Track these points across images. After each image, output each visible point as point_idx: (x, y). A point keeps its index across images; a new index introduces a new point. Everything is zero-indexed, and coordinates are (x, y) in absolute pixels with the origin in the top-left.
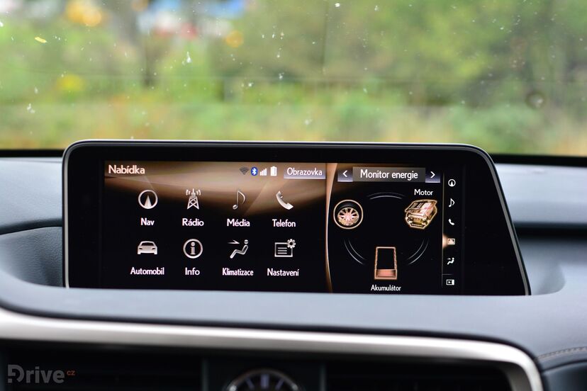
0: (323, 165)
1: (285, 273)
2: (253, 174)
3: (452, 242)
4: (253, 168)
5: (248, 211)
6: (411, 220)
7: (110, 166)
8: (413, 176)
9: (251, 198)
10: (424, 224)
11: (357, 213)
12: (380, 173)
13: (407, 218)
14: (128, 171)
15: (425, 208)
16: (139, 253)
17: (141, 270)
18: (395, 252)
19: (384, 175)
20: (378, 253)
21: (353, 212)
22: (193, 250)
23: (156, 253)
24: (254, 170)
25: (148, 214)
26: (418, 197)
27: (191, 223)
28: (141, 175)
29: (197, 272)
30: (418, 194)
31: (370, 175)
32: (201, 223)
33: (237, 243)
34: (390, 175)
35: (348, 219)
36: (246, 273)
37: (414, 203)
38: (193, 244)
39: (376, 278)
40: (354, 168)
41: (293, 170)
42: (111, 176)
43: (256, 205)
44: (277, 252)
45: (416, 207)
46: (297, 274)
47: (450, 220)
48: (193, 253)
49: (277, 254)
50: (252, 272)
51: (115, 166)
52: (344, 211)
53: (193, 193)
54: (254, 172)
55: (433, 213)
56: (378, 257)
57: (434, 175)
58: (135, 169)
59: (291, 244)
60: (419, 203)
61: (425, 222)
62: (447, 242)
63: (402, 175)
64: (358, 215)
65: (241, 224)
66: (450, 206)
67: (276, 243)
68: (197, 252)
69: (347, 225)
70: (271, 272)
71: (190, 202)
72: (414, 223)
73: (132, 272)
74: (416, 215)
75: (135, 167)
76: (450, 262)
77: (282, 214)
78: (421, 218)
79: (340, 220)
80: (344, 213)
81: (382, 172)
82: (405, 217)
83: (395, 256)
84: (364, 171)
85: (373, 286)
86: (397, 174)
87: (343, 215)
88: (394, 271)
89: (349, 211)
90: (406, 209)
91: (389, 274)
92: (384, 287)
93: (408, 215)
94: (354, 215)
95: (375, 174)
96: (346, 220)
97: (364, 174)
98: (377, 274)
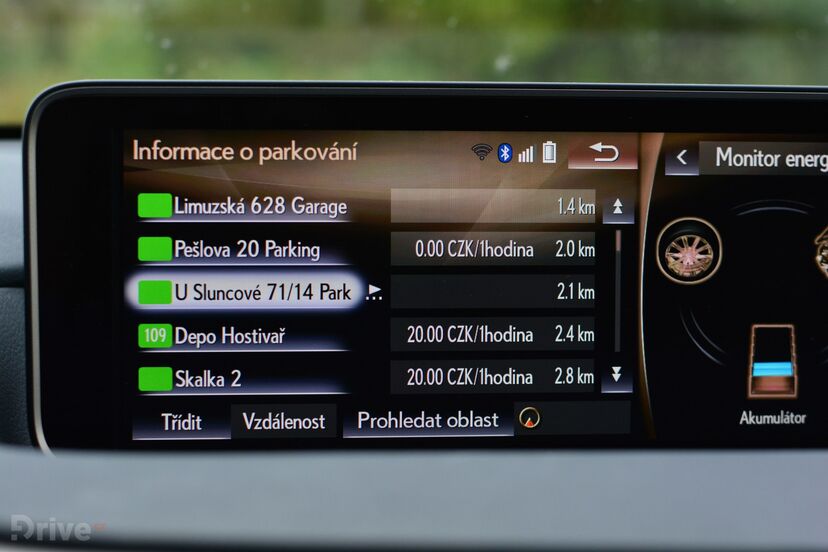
0: (630, 138)
6: (826, 263)
11: (708, 247)
12: (760, 155)
13: (819, 258)
18: (793, 335)
19: (769, 160)
20: (756, 338)
21: (700, 244)
31: (738, 160)
34: (782, 161)
35: (688, 260)
39: (751, 395)
40: (701, 143)
42: (138, 166)
52: (680, 243)
56: (756, 348)
63: (808, 161)
64: (711, 251)
69: (687, 274)
79: (672, 264)
80: (679, 248)
81: (764, 153)
82: (815, 255)
83: (793, 345)
84: (724, 151)
85: (744, 413)
86: (797, 157)
87: (678, 252)
88: (790, 380)
89: (691, 242)
90: (818, 238)
91: (781, 386)
92: (768, 417)
93: (821, 251)
94: (701, 253)
95: (749, 158)
96: (685, 263)
97: (724, 159)
98: (753, 387)
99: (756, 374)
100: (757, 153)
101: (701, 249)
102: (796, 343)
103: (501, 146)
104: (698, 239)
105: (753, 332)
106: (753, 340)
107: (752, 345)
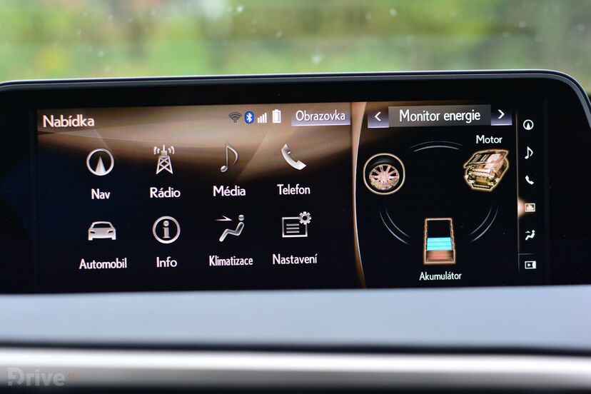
0: (347, 105)
1: (297, 260)
2: (247, 122)
3: (531, 208)
4: (247, 113)
5: (242, 174)
6: (472, 179)
7: (45, 117)
8: (474, 116)
9: (246, 155)
10: (491, 184)
11: (396, 171)
12: (427, 114)
13: (466, 177)
14: (70, 123)
15: (492, 162)
16: (90, 238)
17: (94, 262)
18: (451, 225)
19: (433, 117)
20: (428, 227)
21: (391, 170)
22: (166, 231)
23: (114, 238)
24: (250, 116)
25: (101, 183)
26: (482, 146)
27: (163, 194)
28: (88, 128)
29: (174, 264)
30: (481, 142)
31: (413, 117)
32: (177, 194)
33: (228, 219)
34: (441, 117)
35: (384, 180)
36: (243, 262)
37: (477, 155)
38: (166, 223)
39: (426, 262)
40: (389, 107)
41: (304, 114)
42: (46, 131)
43: (254, 165)
44: (286, 230)
45: (479, 160)
46: (315, 261)
47: (527, 178)
48: (166, 236)
49: (286, 234)
50: (251, 260)
51: (52, 117)
52: (379, 169)
53: (164, 152)
54: (249, 119)
55: (503, 168)
57: (503, 114)
58: (80, 120)
59: (305, 218)
60: (483, 155)
61: (493, 181)
62: (525, 208)
63: (458, 117)
64: (398, 174)
65: (234, 192)
66: (527, 157)
67: (283, 218)
68: (172, 235)
69: (383, 189)
70: (277, 259)
71: (160, 164)
72: (477, 183)
73: (81, 265)
74: (479, 172)
75: (80, 117)
76: (528, 236)
77: (291, 177)
78: (486, 175)
79: (373, 182)
80: (378, 172)
81: (430, 113)
82: (464, 175)
83: (452, 230)
84: (405, 112)
85: (422, 273)
86: (451, 114)
87: (377, 175)
88: (451, 252)
89: (385, 168)
90: (465, 164)
91: (446, 256)
92: (437, 276)
93: (468, 172)
94: (392, 175)
95: (420, 116)
96: (382, 182)
97: (405, 117)
98: (427, 257)
99: (428, 249)
100: (425, 113)
101: (392, 173)
102: (454, 229)
104: (389, 167)
105: (426, 225)
106: (426, 228)
107: (426, 231)
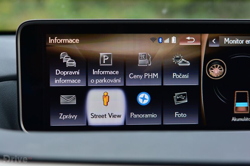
0: (198, 35)
11: (222, 68)
18: (248, 94)
19: (240, 42)
20: (237, 95)
21: (220, 67)
28: (72, 44)
31: (231, 42)
34: (244, 42)
35: (216, 72)
39: (235, 112)
40: (220, 37)
42: (50, 45)
52: (214, 67)
56: (237, 98)
64: (223, 69)
69: (216, 76)
79: (211, 73)
81: (239, 40)
83: (248, 97)
84: (227, 39)
85: (233, 118)
86: (249, 40)
87: (213, 69)
88: (247, 108)
89: (217, 66)
91: (244, 109)
92: (240, 119)
95: (234, 41)
97: (227, 41)
98: (236, 110)
99: (237, 106)
100: (237, 40)
101: (220, 69)
103: (159, 38)
105: (236, 94)
106: (236, 96)
107: (236, 97)
